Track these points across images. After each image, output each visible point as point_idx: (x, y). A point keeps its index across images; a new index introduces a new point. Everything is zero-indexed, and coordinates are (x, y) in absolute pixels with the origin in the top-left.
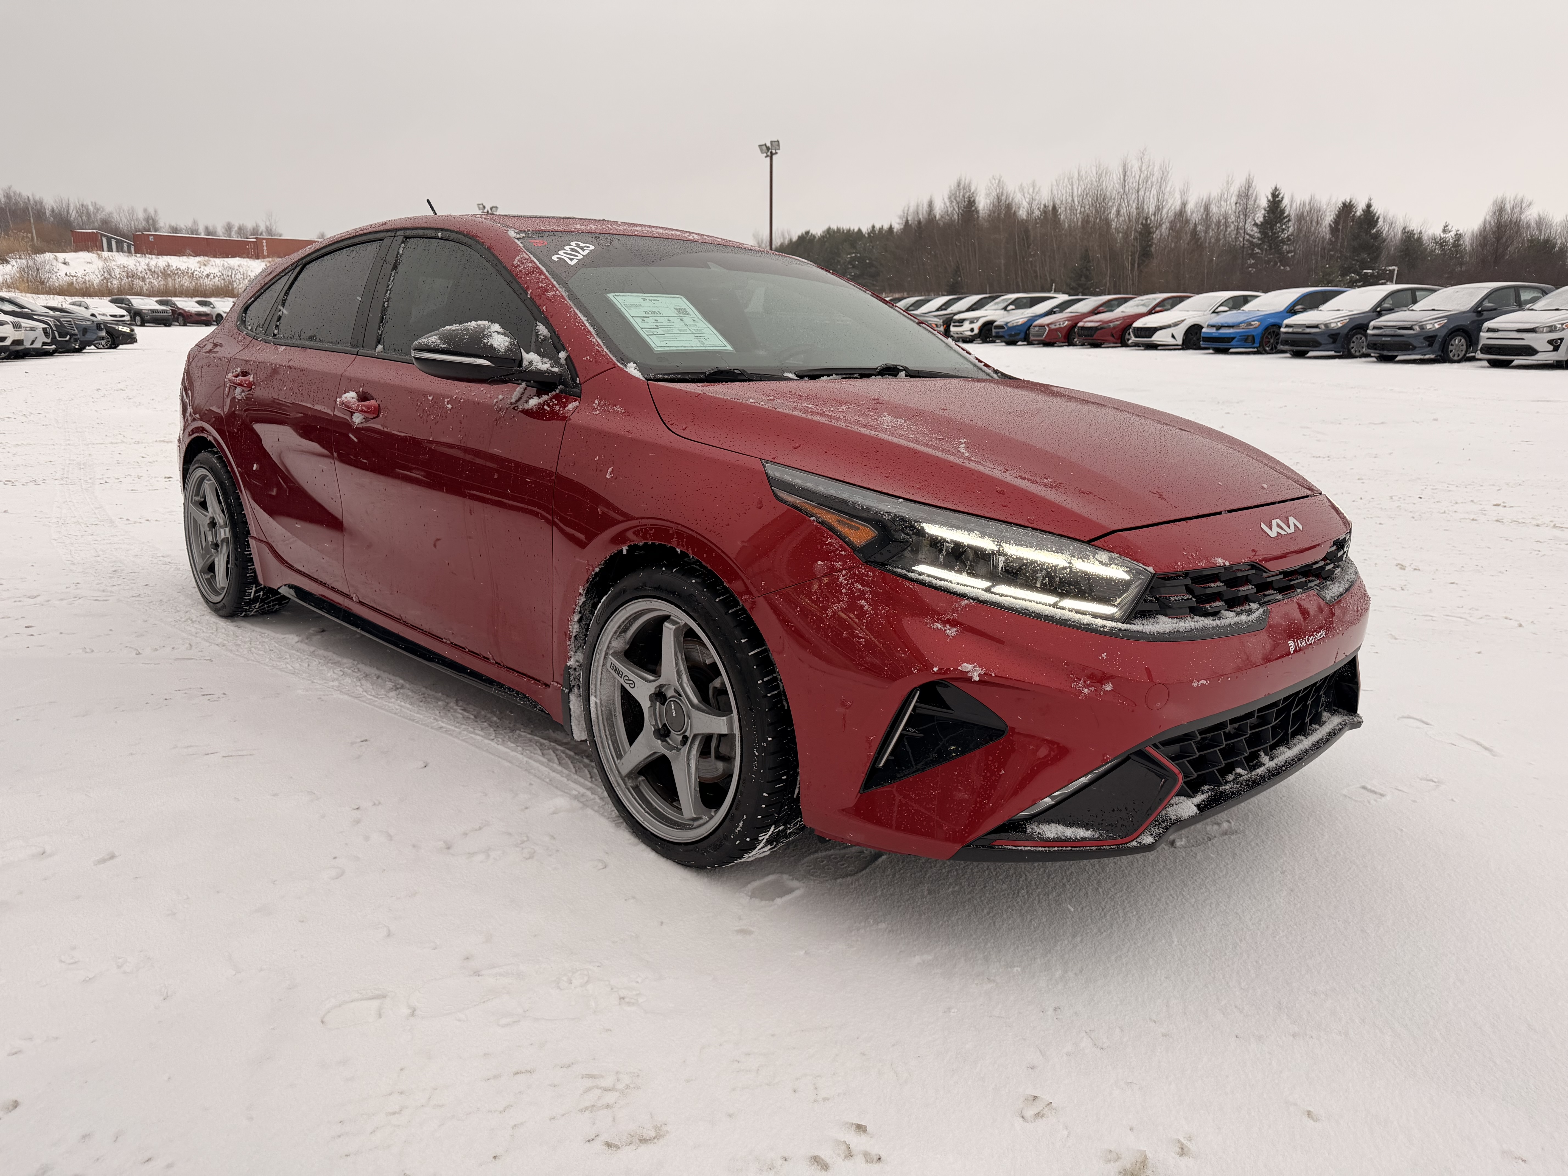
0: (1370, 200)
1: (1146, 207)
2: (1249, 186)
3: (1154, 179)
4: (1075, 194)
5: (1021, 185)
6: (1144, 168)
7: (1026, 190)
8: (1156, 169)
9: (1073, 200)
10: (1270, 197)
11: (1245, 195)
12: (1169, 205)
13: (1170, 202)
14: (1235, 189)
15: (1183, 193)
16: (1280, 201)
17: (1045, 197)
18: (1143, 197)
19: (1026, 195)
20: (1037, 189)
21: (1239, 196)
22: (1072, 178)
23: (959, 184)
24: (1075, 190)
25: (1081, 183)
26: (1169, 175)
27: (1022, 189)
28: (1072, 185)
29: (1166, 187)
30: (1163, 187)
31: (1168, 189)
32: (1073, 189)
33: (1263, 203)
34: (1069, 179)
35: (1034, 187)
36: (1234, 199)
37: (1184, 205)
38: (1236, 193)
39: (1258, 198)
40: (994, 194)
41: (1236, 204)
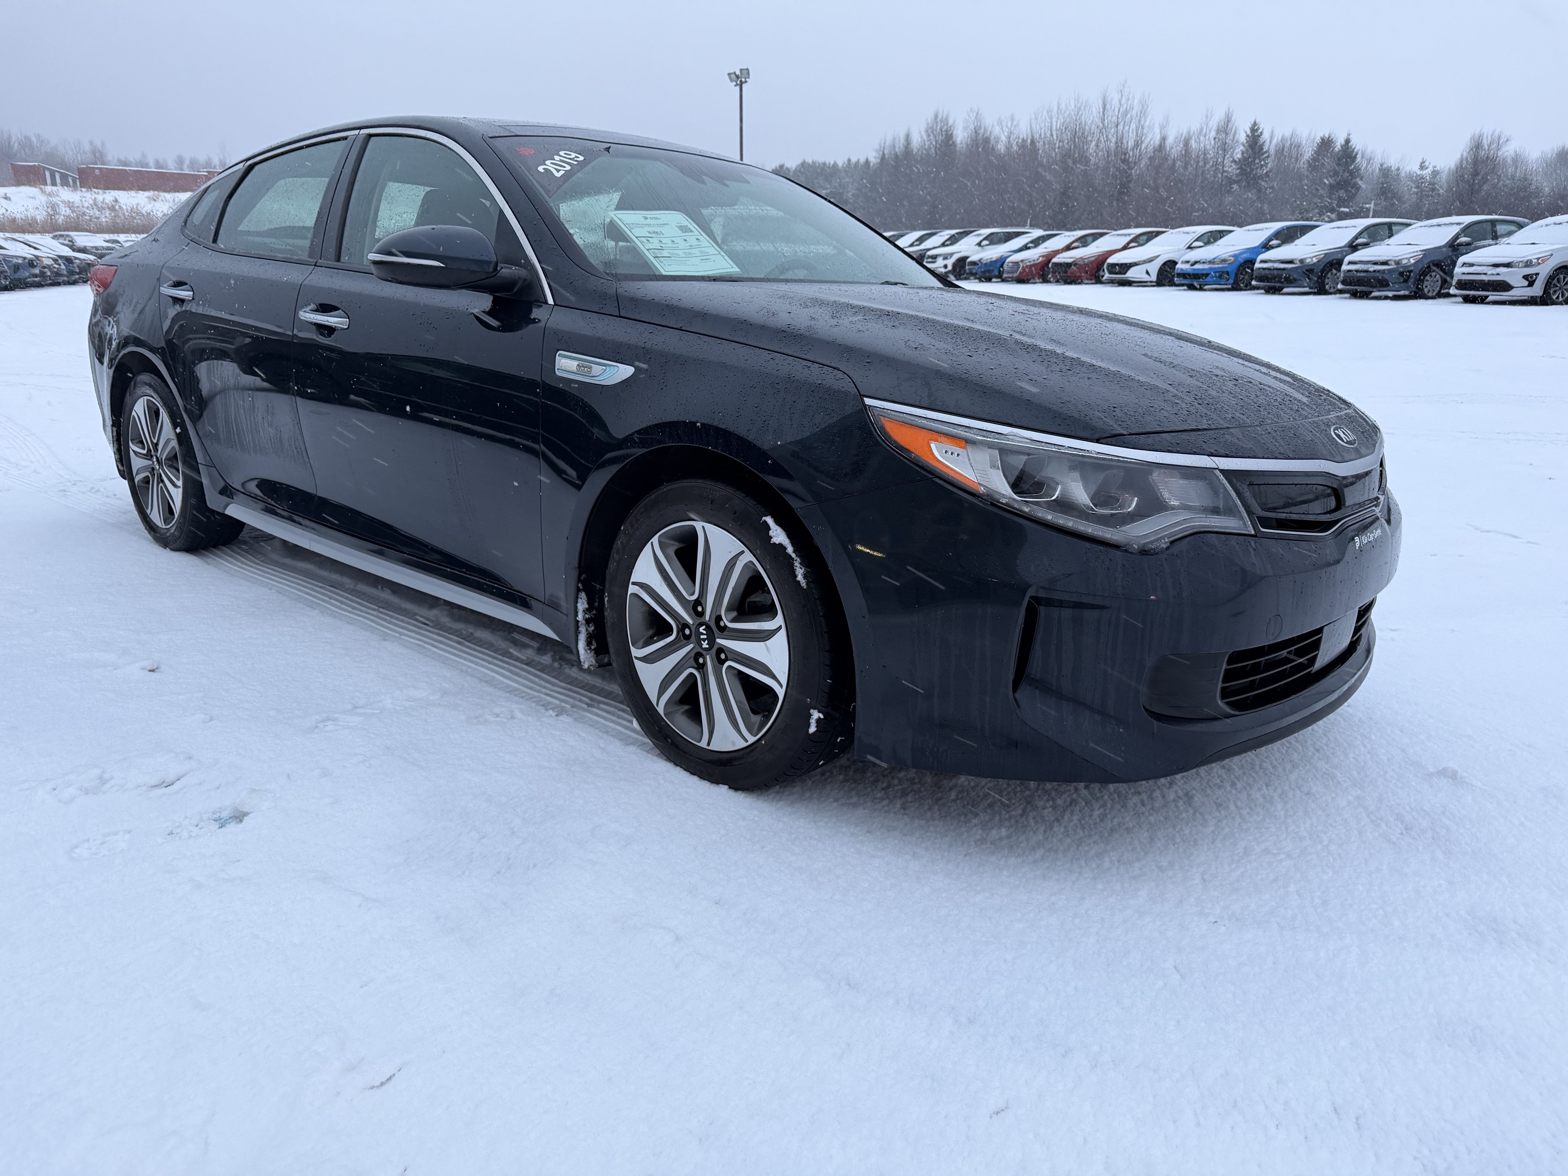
0: (1349, 135)
1: (1125, 142)
2: (1228, 120)
3: (1134, 112)
4: (1054, 128)
5: (999, 118)
6: (1123, 101)
7: (1004, 124)
8: (1136, 102)
9: (1052, 135)
10: (1249, 132)
11: (1224, 130)
12: (1148, 139)
13: (1150, 136)
14: (1214, 124)
15: (1163, 127)
16: (1259, 136)
17: (1023, 131)
18: (1122, 132)
19: (1004, 129)
20: (1015, 123)
21: (1218, 131)
22: (1051, 111)
23: (936, 117)
24: (1054, 124)
25: (1061, 116)
26: (1149, 109)
27: (1000, 122)
28: (1051, 118)
29: (1145, 121)
30: (1142, 122)
31: (1147, 123)
32: (1051, 123)
33: (1242, 137)
34: (1048, 112)
35: (1012, 120)
36: (1213, 134)
37: (1164, 139)
38: (1215, 127)
39: (1238, 132)
40: (972, 127)
41: (1215, 139)
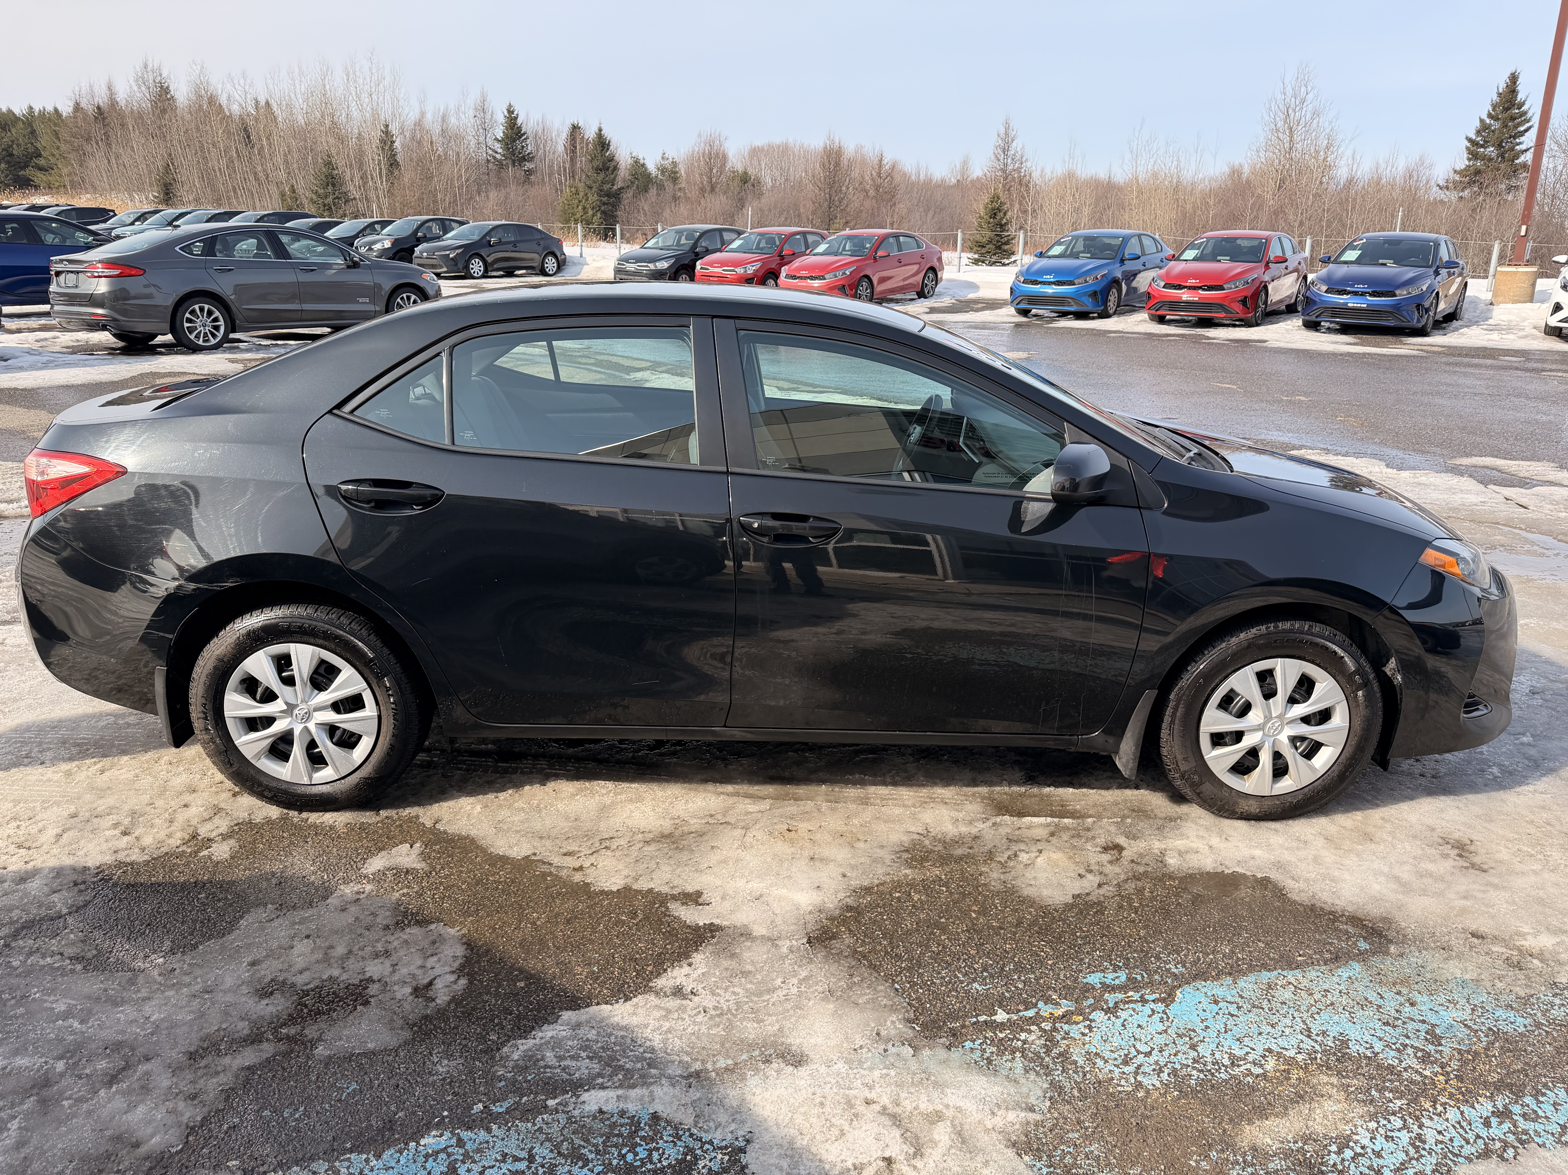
0: (600, 126)
1: (382, 112)
2: (484, 99)
3: (387, 82)
5: (229, 75)
6: (373, 69)
8: (387, 71)
10: (506, 113)
11: (482, 109)
12: (407, 112)
13: (407, 109)
14: (471, 102)
15: (420, 101)
16: (516, 118)
18: (378, 101)
21: (476, 109)
26: (402, 80)
27: (231, 79)
29: (400, 92)
30: (397, 93)
33: (500, 118)
36: (471, 113)
37: (423, 114)
38: (473, 106)
39: (495, 113)
41: (474, 117)
